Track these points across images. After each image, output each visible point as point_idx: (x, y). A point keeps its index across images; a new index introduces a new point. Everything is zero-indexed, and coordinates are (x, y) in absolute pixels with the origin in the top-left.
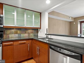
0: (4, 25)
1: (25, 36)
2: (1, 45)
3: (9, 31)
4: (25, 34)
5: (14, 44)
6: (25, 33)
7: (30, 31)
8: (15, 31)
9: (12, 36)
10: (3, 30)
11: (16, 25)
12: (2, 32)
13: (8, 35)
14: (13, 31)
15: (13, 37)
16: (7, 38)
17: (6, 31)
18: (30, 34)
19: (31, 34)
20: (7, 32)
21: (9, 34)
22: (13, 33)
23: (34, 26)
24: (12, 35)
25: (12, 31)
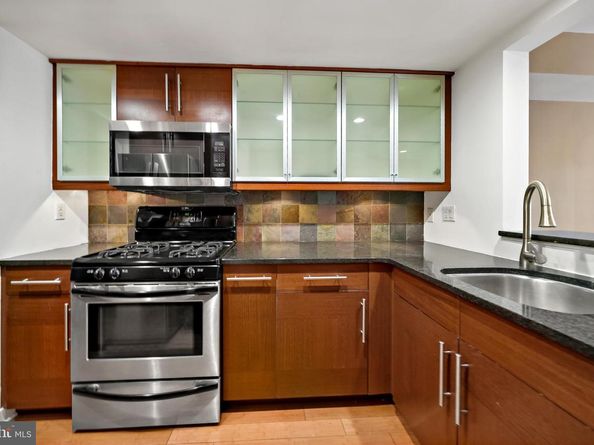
0: (237, 178)
1: (338, 236)
2: (217, 284)
3: (260, 206)
4: (341, 227)
5: (278, 286)
6: (341, 219)
7: (365, 208)
8: (286, 210)
9: (274, 237)
10: (233, 203)
11: (287, 171)
12: (230, 211)
13: (254, 229)
14: (279, 206)
15: (278, 242)
16: (252, 242)
17: (246, 208)
18: (367, 224)
19: (375, 229)
20: (250, 211)
21: (259, 224)
22: (276, 221)
23: (396, 172)
24: (273, 228)
25: (274, 210)
